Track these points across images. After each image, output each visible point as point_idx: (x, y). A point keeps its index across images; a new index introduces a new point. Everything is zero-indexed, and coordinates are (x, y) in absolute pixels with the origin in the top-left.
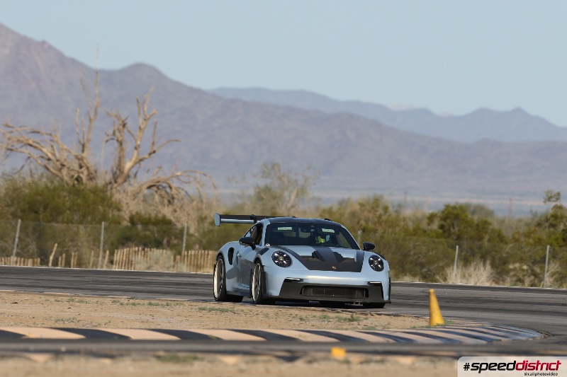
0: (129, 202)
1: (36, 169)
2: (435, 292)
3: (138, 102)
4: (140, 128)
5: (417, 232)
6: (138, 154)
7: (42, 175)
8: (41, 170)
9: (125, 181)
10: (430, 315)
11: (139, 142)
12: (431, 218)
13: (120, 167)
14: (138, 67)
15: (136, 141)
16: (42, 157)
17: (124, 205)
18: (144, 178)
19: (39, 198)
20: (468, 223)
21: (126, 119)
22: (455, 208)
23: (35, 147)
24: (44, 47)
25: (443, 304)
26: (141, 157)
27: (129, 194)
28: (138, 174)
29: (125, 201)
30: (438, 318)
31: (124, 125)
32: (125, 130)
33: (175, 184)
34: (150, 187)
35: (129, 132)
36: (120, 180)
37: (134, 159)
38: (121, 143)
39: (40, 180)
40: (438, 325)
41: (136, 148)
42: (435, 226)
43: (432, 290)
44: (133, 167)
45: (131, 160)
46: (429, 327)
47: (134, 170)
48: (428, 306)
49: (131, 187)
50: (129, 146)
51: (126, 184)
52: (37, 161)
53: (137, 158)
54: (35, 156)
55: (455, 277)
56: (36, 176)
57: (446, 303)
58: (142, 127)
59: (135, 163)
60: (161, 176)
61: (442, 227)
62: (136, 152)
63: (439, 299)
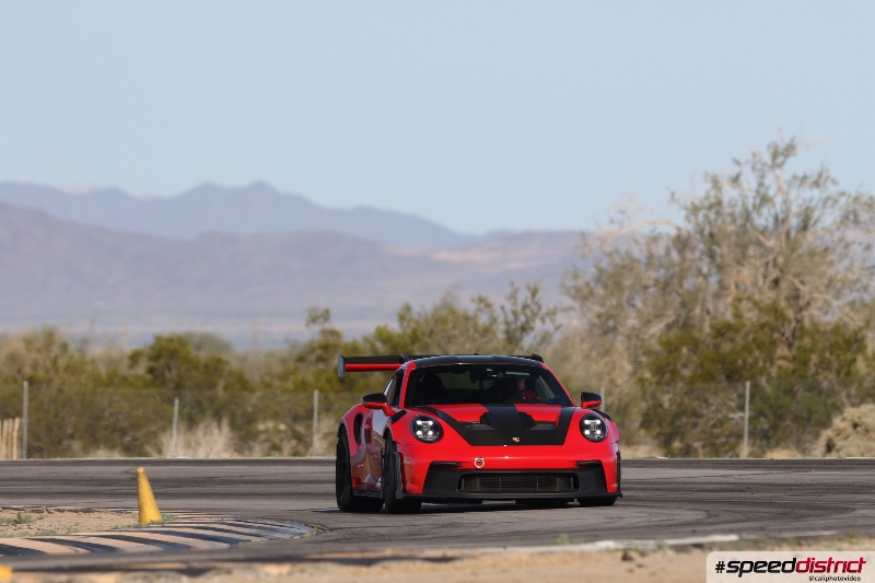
2: (146, 472)
5: (114, 380)
10: (140, 508)
12: (135, 358)
20: (193, 364)
22: (170, 340)
25: (158, 490)
30: (151, 512)
40: (153, 523)
42: (141, 369)
43: (141, 470)
46: (138, 527)
48: (136, 495)
55: (175, 446)
57: (163, 489)
61: (151, 371)
63: (153, 482)
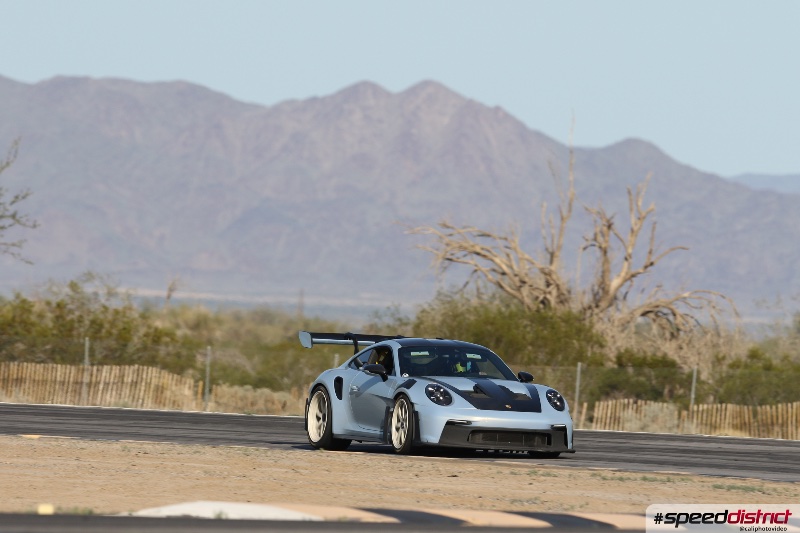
0: (616, 334)
1: (485, 287)
3: (629, 193)
4: (632, 231)
6: (629, 268)
7: (494, 296)
8: (492, 289)
9: (610, 305)
11: (630, 251)
13: (603, 286)
14: (630, 144)
15: (626, 248)
16: (494, 270)
17: (608, 339)
18: (637, 301)
19: (489, 328)
21: (612, 217)
23: (484, 256)
24: (498, 115)
26: (633, 271)
27: (616, 323)
28: (628, 296)
29: (611, 334)
31: (609, 227)
32: (611, 233)
33: (681, 309)
34: (644, 314)
35: (616, 234)
36: (603, 304)
37: (623, 274)
38: (605, 252)
39: (491, 303)
41: (626, 259)
44: (621, 285)
45: (619, 276)
47: (623, 290)
49: (618, 314)
50: (616, 256)
51: (612, 310)
52: (486, 276)
53: (627, 273)
54: (483, 269)
56: (485, 297)
58: (635, 228)
59: (625, 280)
60: (661, 298)
62: (626, 264)
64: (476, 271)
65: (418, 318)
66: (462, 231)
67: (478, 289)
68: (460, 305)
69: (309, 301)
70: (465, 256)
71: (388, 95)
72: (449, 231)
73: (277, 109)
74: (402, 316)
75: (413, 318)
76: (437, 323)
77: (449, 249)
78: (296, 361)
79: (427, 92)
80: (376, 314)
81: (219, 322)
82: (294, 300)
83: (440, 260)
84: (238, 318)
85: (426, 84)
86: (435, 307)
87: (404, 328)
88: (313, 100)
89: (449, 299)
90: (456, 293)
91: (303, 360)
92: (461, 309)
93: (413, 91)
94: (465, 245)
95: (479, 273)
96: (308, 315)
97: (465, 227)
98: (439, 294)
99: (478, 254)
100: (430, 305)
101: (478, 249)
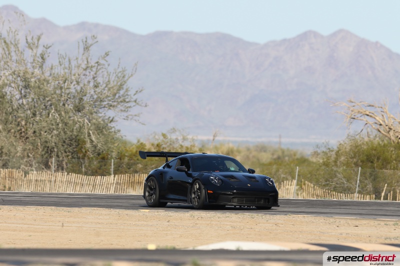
1: (372, 131)
7: (376, 136)
8: (375, 132)
16: (376, 123)
19: (374, 152)
23: (371, 116)
24: (377, 45)
39: (375, 139)
52: (372, 126)
54: (371, 123)
56: (372, 137)
64: (366, 124)
65: (338, 148)
66: (359, 104)
67: (368, 133)
68: (359, 141)
69: (283, 140)
70: (361, 116)
71: (322, 37)
72: (353, 104)
73: (266, 45)
74: (330, 147)
75: (336, 148)
76: (347, 150)
77: (353, 113)
78: (278, 170)
79: (342, 35)
80: (317, 146)
81: (239, 152)
82: (276, 140)
83: (349, 119)
84: (248, 149)
85: (341, 31)
86: (346, 142)
87: (331, 153)
88: (285, 40)
89: (353, 138)
90: (357, 135)
91: (281, 170)
92: (360, 143)
93: (334, 34)
94: (361, 111)
95: (368, 124)
96: (283, 147)
97: (361, 102)
98: (348, 135)
99: (368, 115)
100: (344, 141)
101: (368, 113)
